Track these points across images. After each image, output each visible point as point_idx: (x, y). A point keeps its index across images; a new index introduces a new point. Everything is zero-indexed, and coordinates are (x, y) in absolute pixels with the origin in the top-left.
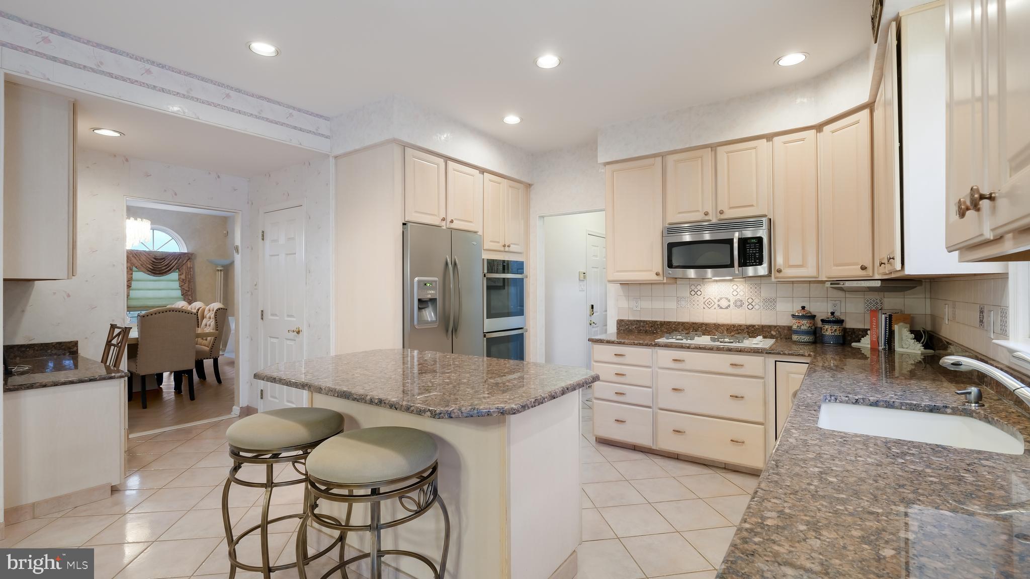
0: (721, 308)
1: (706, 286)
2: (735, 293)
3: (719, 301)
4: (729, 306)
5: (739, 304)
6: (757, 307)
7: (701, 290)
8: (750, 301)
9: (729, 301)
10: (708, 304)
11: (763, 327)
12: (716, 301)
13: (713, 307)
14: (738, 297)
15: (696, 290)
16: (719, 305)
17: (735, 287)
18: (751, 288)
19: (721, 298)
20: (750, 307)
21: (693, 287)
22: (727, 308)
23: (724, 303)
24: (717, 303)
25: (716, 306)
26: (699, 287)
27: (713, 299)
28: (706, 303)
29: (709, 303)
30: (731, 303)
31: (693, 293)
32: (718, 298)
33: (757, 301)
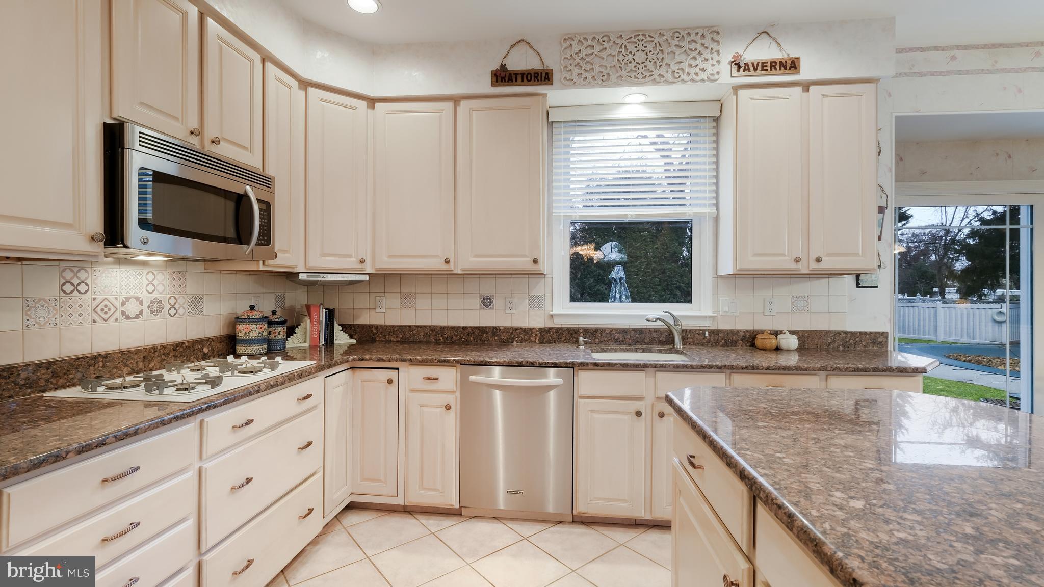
0: (128, 318)
1: (98, 273)
2: (151, 288)
3: (123, 304)
4: (141, 312)
5: (156, 308)
6: (181, 311)
7: (88, 281)
8: (172, 301)
9: (141, 303)
10: (103, 312)
11: (194, 343)
12: (118, 304)
13: (112, 319)
14: (155, 295)
15: (76, 282)
16: (123, 313)
17: (150, 277)
18: (174, 279)
19: (128, 299)
20: (173, 312)
21: (68, 275)
22: (137, 317)
23: (132, 308)
24: (120, 308)
25: (118, 314)
26: (82, 275)
27: (114, 301)
28: (99, 310)
29: (106, 310)
30: (145, 308)
31: (68, 288)
32: (122, 298)
33: (181, 301)
